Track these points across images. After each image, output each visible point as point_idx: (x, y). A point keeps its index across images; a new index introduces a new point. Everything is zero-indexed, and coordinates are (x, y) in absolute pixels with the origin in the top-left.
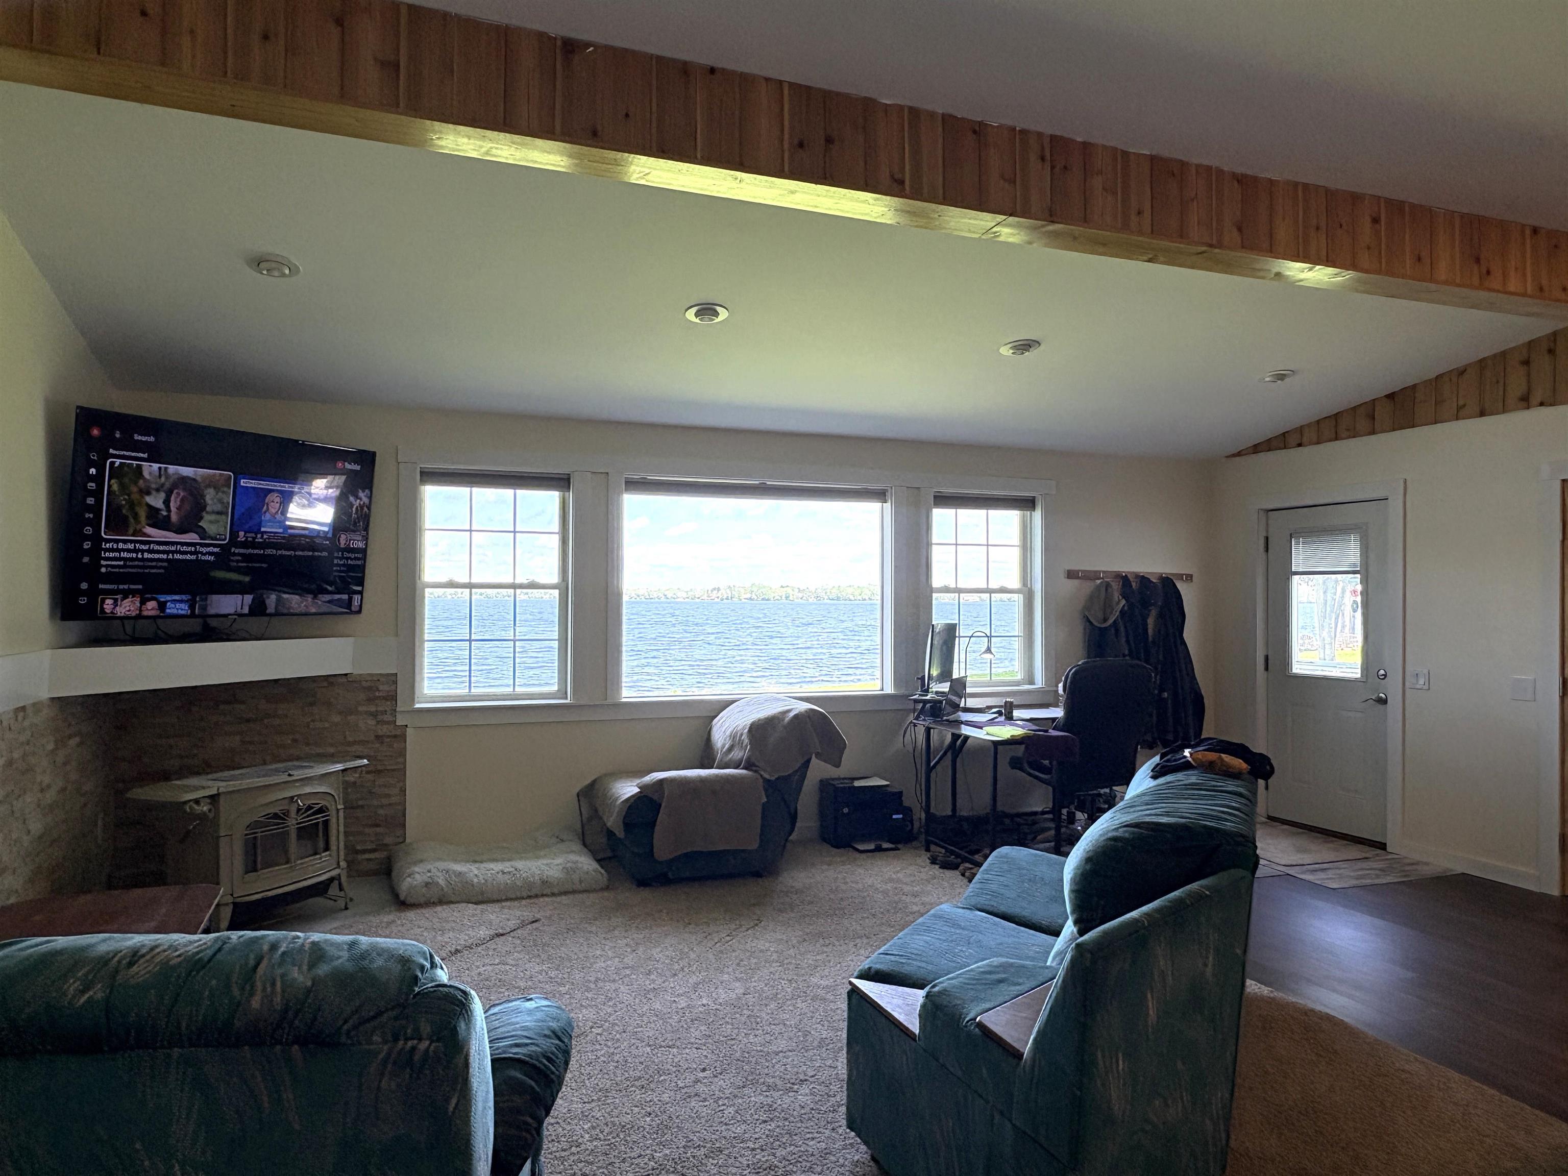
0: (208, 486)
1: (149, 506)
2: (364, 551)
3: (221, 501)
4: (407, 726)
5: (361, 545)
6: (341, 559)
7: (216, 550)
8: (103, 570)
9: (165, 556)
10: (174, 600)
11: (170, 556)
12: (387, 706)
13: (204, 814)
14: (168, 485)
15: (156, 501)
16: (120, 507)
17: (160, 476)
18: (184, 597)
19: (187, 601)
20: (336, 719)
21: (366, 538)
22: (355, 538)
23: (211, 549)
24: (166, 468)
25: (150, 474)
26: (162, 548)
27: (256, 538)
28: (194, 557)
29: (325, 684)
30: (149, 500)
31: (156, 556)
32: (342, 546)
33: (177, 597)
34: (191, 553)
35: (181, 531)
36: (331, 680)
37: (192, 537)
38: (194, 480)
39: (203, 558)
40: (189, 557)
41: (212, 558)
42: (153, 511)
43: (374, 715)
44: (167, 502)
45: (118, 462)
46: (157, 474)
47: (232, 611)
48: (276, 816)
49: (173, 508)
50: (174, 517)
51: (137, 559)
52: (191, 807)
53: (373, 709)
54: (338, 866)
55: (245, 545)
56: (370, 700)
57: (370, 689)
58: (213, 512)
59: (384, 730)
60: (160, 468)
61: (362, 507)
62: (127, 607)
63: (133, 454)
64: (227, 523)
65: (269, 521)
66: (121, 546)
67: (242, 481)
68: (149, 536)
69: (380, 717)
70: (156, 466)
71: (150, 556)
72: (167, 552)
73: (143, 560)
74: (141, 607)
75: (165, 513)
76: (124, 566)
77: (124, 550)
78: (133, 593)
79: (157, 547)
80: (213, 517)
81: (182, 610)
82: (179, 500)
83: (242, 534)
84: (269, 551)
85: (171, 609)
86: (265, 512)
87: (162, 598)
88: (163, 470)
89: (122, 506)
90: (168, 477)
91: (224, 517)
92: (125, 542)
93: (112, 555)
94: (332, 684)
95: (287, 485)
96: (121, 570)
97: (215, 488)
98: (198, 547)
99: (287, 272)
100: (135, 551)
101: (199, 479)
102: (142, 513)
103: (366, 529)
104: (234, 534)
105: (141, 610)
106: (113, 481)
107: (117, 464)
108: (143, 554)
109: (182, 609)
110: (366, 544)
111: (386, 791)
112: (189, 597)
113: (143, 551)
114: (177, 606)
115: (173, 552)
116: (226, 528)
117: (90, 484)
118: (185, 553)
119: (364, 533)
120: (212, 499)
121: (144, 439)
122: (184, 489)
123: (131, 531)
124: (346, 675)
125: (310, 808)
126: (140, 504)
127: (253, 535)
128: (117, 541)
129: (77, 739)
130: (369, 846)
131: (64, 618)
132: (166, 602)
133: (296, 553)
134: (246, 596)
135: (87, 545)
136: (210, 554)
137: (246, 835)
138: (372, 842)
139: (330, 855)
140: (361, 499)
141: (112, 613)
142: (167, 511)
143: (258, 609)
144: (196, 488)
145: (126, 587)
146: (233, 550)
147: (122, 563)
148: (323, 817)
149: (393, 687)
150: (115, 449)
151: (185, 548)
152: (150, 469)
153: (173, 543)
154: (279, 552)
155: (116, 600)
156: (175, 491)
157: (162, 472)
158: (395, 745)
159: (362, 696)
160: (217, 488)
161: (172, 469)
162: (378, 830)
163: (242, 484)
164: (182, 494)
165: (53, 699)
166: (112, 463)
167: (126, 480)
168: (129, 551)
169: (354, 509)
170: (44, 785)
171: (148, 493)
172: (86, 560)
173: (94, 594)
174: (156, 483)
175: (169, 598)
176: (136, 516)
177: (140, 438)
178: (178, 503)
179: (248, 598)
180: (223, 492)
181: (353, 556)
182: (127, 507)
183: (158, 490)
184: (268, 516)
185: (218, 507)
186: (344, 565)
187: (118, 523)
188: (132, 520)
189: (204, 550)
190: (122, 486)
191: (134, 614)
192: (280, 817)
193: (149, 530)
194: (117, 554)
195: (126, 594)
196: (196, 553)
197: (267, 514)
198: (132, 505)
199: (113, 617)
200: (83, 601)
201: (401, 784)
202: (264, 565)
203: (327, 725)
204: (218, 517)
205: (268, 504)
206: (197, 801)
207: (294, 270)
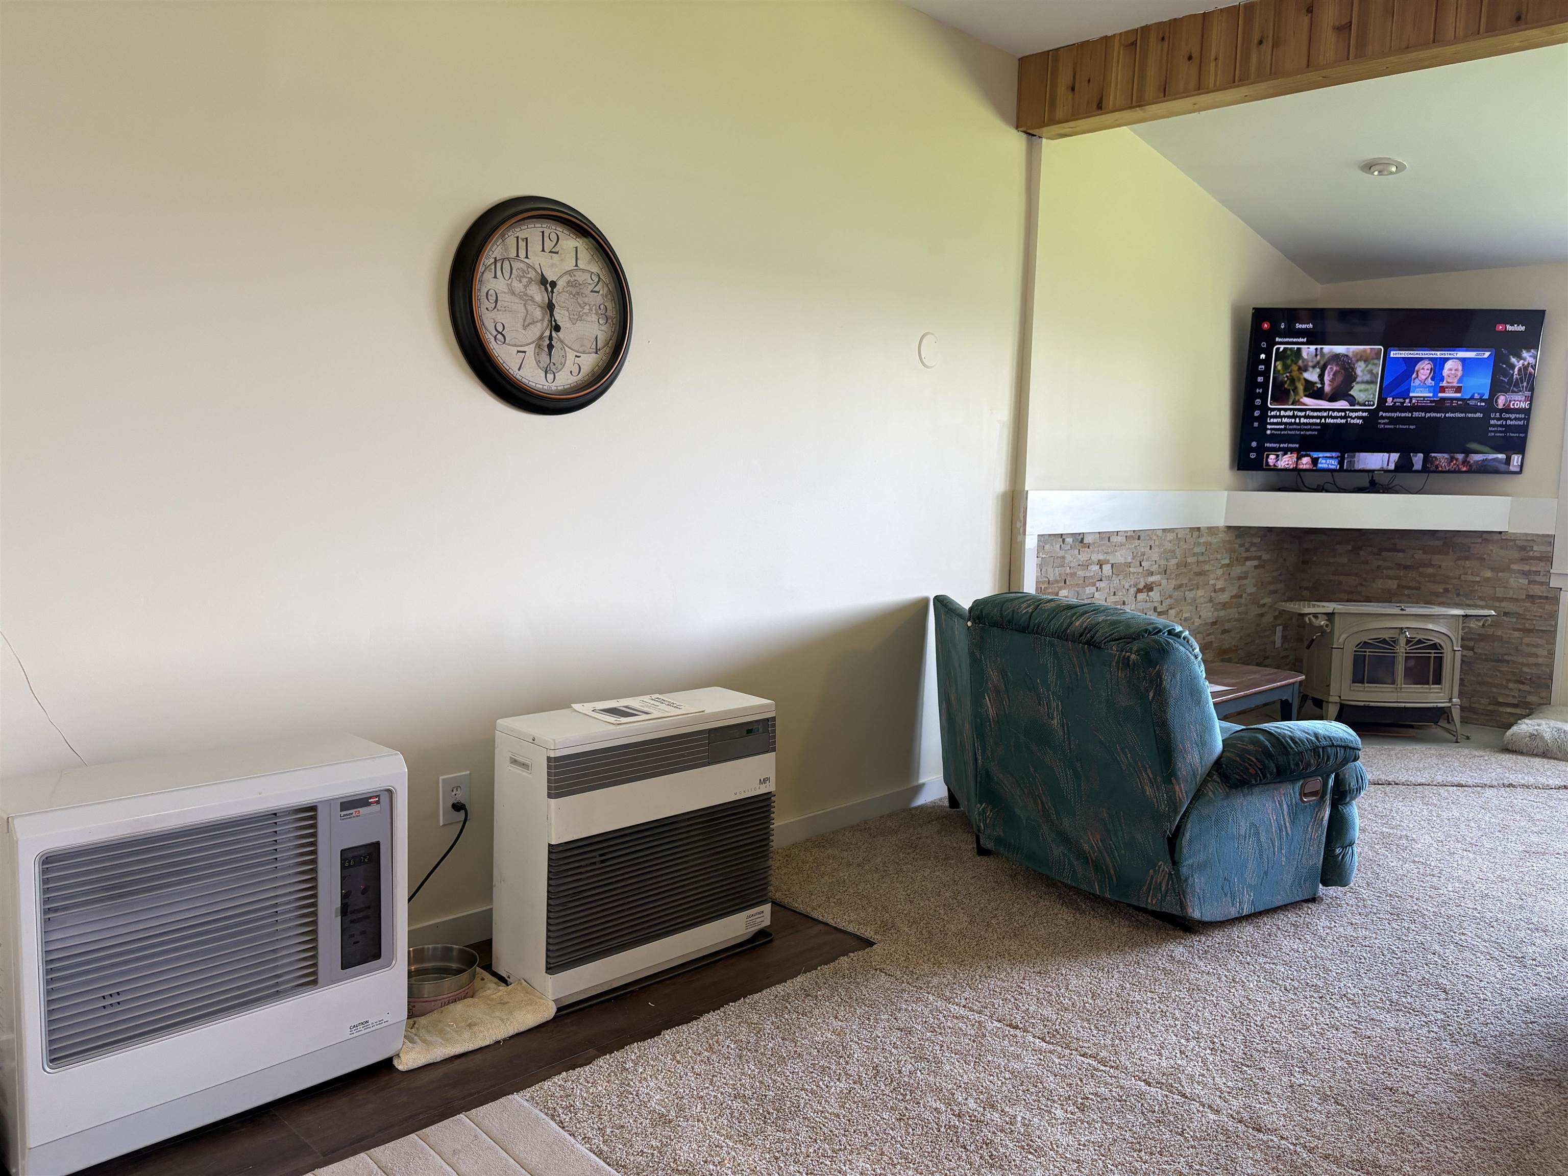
0: (1358, 361)
1: (1306, 380)
2: (1527, 412)
3: (1371, 372)
4: (1561, 589)
5: (1524, 405)
6: (1498, 419)
7: (1365, 414)
8: (1269, 432)
9: (1318, 421)
10: (1327, 457)
11: (1323, 420)
12: (1540, 566)
13: (1322, 626)
14: (1322, 363)
15: (1312, 376)
16: (1283, 383)
17: (1316, 355)
18: (1334, 454)
19: (1337, 458)
20: (1488, 574)
21: (1531, 399)
22: (1516, 399)
23: (1360, 414)
24: (1321, 348)
25: (1308, 354)
26: (1315, 414)
27: (1404, 402)
28: (1343, 421)
29: (1480, 540)
30: (1306, 375)
31: (1312, 421)
32: (1500, 406)
33: (1328, 454)
34: (1341, 418)
35: (1332, 399)
36: (1485, 536)
37: (1342, 404)
38: (1347, 356)
39: (1352, 421)
40: (1339, 421)
41: (1360, 421)
42: (1307, 384)
43: (1526, 574)
44: (1321, 376)
45: (1282, 347)
46: (1314, 353)
47: (1378, 467)
48: (1384, 641)
49: (1327, 378)
50: (1327, 388)
51: (1295, 423)
52: (1310, 619)
53: (1526, 568)
54: (1450, 700)
55: (1393, 409)
56: (1524, 560)
57: (1523, 548)
58: (1363, 382)
59: (1537, 590)
60: (1316, 349)
61: (1525, 368)
62: (1286, 461)
63: (1295, 340)
64: (1376, 391)
65: (1419, 386)
66: (1283, 413)
67: (1392, 353)
68: (1304, 404)
69: (1532, 578)
70: (1313, 347)
71: (1306, 421)
72: (1321, 418)
73: (1300, 424)
74: (1297, 462)
75: (1319, 386)
76: (1285, 429)
77: (1285, 417)
78: (1292, 450)
79: (1311, 414)
80: (1363, 386)
81: (1331, 465)
82: (1332, 373)
83: (1390, 400)
84: (1416, 414)
85: (1323, 464)
86: (1414, 379)
87: (1315, 455)
88: (1319, 350)
89: (1286, 382)
90: (1322, 354)
91: (1372, 386)
92: (1286, 410)
93: (1275, 420)
94: (1486, 540)
95: (1438, 353)
96: (1283, 433)
97: (1365, 361)
98: (1348, 412)
99: (1394, 169)
100: (1294, 417)
101: (1350, 354)
102: (1301, 387)
103: (1532, 389)
104: (1382, 400)
105: (1297, 464)
106: (1278, 363)
107: (1281, 350)
108: (1300, 420)
109: (1333, 464)
110: (1531, 404)
111: (1533, 650)
112: (1338, 454)
113: (1300, 417)
114: (1328, 461)
115: (1325, 417)
116: (1374, 395)
117: (1260, 367)
118: (1336, 417)
119: (1528, 393)
120: (1362, 371)
121: (1304, 326)
122: (1337, 365)
123: (1291, 401)
124: (1500, 533)
125: (1420, 642)
126: (1299, 379)
127: (1402, 400)
128: (1280, 410)
129: (1256, 563)
130: (1510, 700)
131: (1239, 469)
132: (1318, 458)
133: (1447, 415)
134: (1392, 455)
135: (1257, 413)
136: (1358, 418)
137: (1355, 651)
138: (1514, 697)
139: (1441, 689)
140: (1525, 359)
141: (1274, 465)
142: (1321, 384)
143: (1404, 466)
144: (1349, 364)
145: (1286, 445)
146: (1381, 413)
147: (1283, 427)
148: (1435, 653)
149: (1550, 549)
150: (1280, 337)
151: (1336, 414)
152: (1308, 351)
153: (1325, 410)
154: (1428, 415)
155: (1278, 456)
156: (1329, 367)
157: (1318, 353)
158: (1547, 607)
159: (1517, 555)
160: (1366, 361)
161: (1327, 349)
162: (1522, 687)
163: (1392, 355)
164: (1335, 368)
165: (1229, 528)
166: (1278, 349)
167: (1289, 362)
168: (1289, 417)
169: (1516, 370)
170: (1217, 587)
171: (1306, 370)
172: (1256, 424)
173: (1262, 451)
174: (1312, 362)
175: (1321, 455)
176: (1295, 390)
177: (1300, 326)
178: (1331, 376)
179: (1395, 456)
180: (1374, 364)
181: (1513, 416)
182: (1288, 382)
183: (1314, 367)
184: (1417, 382)
185: (1368, 377)
186: (1501, 426)
187: (1282, 394)
188: (1292, 392)
189: (1354, 415)
190: (1286, 367)
191: (1291, 467)
192: (1390, 643)
193: (1306, 400)
194: (1279, 420)
195: (1286, 451)
196: (1345, 417)
197: (1417, 380)
198: (1292, 380)
199: (1275, 469)
200: (1253, 455)
201: (1550, 647)
202: (1412, 427)
203: (1478, 579)
204: (1368, 386)
205: (1417, 372)
206: (1316, 616)
207: (1400, 167)
